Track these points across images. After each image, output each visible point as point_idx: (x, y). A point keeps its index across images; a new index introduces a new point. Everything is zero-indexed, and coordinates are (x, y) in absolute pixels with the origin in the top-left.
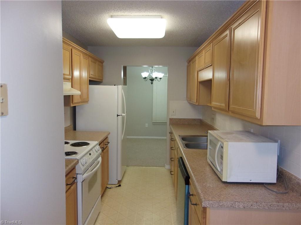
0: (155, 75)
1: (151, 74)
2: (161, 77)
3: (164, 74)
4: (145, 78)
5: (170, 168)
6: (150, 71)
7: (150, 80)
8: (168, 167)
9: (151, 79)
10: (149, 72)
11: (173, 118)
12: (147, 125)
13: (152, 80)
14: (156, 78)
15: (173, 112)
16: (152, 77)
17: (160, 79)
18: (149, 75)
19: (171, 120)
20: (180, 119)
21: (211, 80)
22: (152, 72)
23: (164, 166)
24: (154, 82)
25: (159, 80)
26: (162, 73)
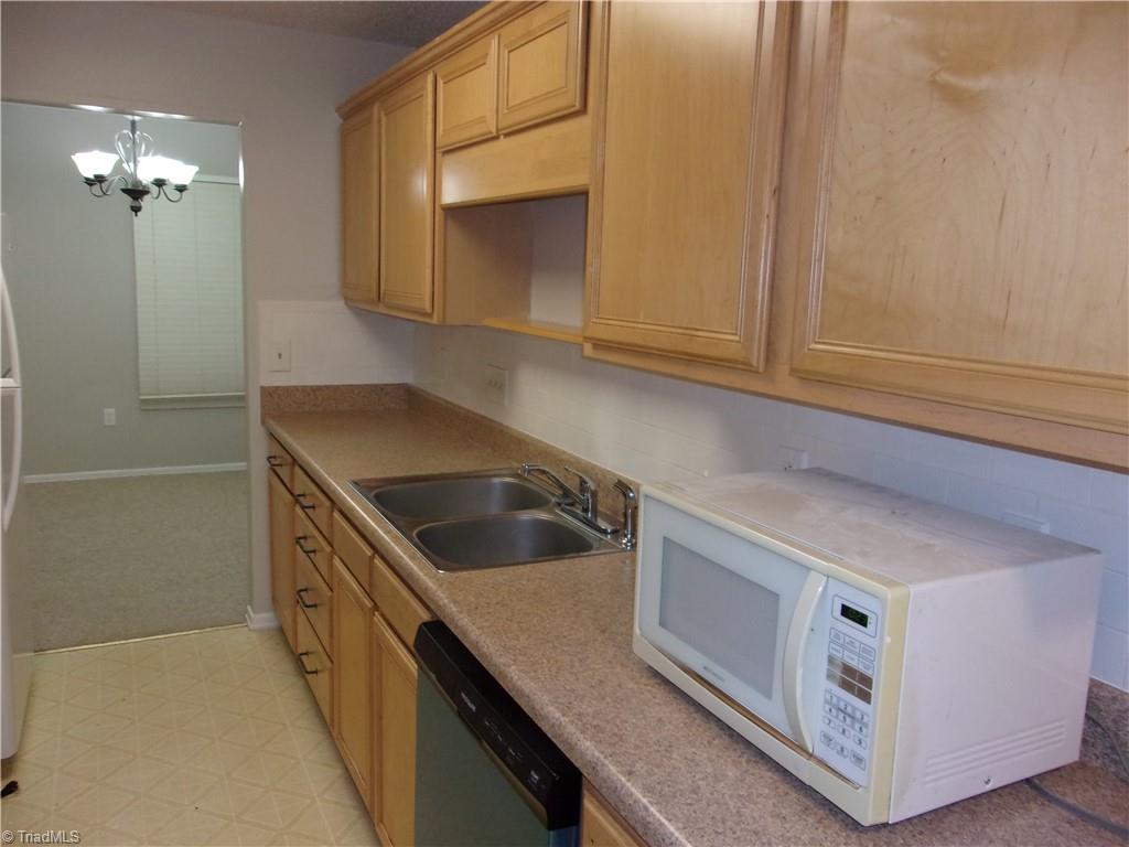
0: (149, 168)
1: (132, 164)
2: (186, 181)
3: (195, 169)
4: (100, 179)
5: (273, 624)
6: (124, 147)
7: (124, 191)
8: (262, 619)
9: (130, 187)
10: (113, 150)
11: (277, 388)
12: (110, 415)
13: (136, 193)
14: (160, 183)
15: (280, 355)
16: (134, 175)
17: (181, 189)
18: (118, 168)
19: (268, 394)
20: (315, 389)
21: (586, 193)
22: (133, 156)
23: (241, 620)
24: (146, 202)
25: (175, 195)
26: (189, 160)
